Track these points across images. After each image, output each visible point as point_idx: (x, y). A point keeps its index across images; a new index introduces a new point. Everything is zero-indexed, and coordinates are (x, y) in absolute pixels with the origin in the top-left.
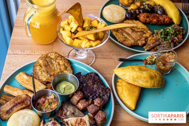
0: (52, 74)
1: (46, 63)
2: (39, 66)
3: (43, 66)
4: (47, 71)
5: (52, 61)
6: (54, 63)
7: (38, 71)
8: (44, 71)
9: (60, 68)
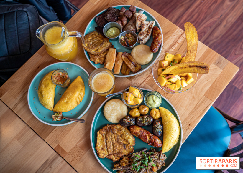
0: (102, 41)
1: (94, 47)
2: (98, 50)
3: (97, 48)
4: (101, 44)
5: (90, 44)
6: (92, 42)
7: (103, 50)
8: (102, 46)
9: (95, 37)
